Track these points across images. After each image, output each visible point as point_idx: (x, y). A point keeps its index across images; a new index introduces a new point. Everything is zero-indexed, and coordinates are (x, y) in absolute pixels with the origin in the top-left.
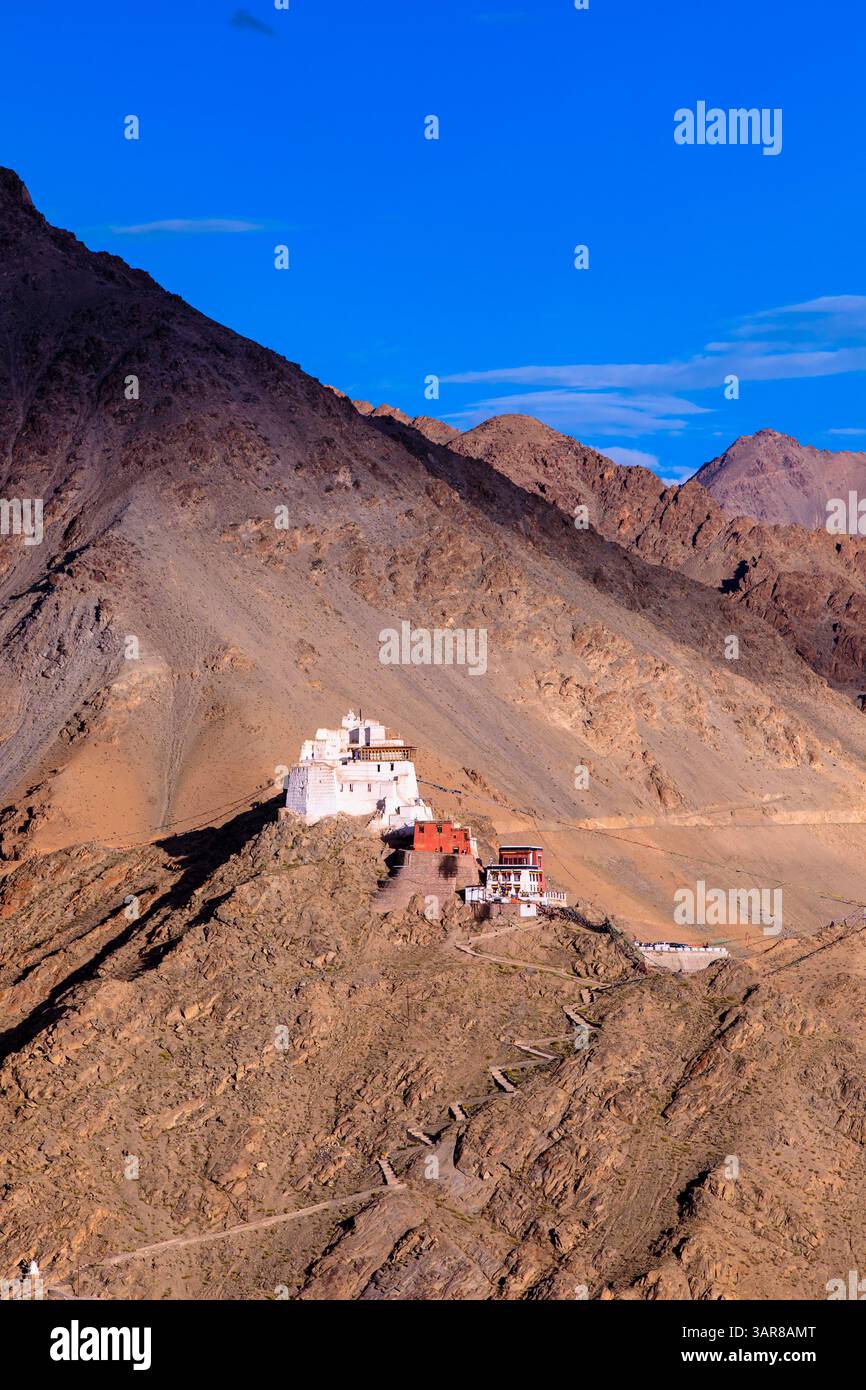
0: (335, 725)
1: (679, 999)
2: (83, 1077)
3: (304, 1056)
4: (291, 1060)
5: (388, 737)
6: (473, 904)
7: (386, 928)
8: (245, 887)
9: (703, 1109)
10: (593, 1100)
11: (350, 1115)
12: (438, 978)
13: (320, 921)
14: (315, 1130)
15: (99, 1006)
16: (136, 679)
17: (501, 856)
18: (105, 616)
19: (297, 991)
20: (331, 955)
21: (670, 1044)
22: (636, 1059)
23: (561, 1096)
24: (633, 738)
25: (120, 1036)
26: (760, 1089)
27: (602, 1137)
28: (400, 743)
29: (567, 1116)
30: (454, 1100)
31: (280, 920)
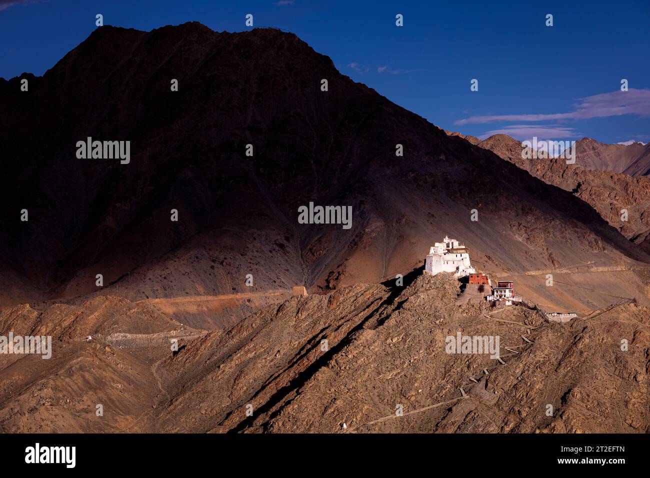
0: (441, 241)
1: (560, 332)
2: (359, 362)
3: (434, 354)
4: (429, 355)
5: (459, 245)
6: (490, 301)
7: (460, 310)
8: (412, 297)
9: (569, 369)
10: (532, 366)
11: (450, 373)
12: (478, 327)
13: (438, 308)
14: (438, 378)
15: (364, 338)
16: (374, 228)
17: (499, 285)
18: (362, 207)
19: (431, 332)
20: (442, 319)
21: (558, 347)
22: (546, 352)
23: (521, 365)
24: (543, 243)
25: (371, 348)
26: (588, 361)
27: (535, 379)
28: (464, 247)
29: (523, 372)
30: (485, 367)
31: (424, 308)
